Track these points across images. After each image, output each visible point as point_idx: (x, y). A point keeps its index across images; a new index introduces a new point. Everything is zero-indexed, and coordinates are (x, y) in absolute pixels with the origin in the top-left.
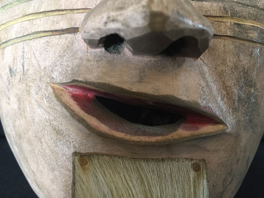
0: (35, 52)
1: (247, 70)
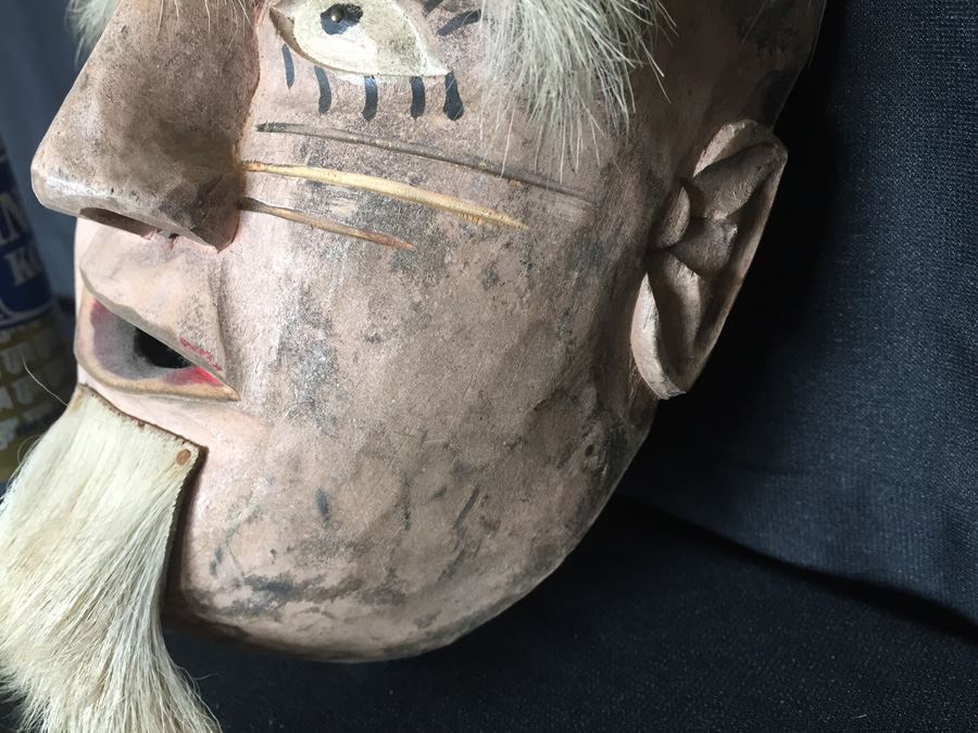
1: (309, 287)
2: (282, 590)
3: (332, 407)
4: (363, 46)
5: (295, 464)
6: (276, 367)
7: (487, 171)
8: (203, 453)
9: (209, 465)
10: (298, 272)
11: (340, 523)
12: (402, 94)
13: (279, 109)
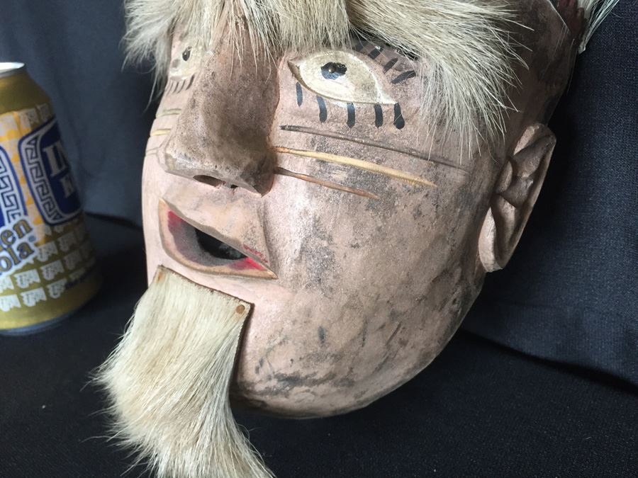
1: (319, 218)
2: (293, 380)
3: (330, 281)
4: (347, 87)
5: (309, 313)
6: (299, 261)
7: (417, 157)
8: (252, 306)
9: (255, 313)
10: (312, 210)
11: (329, 344)
12: (369, 113)
13: (294, 118)
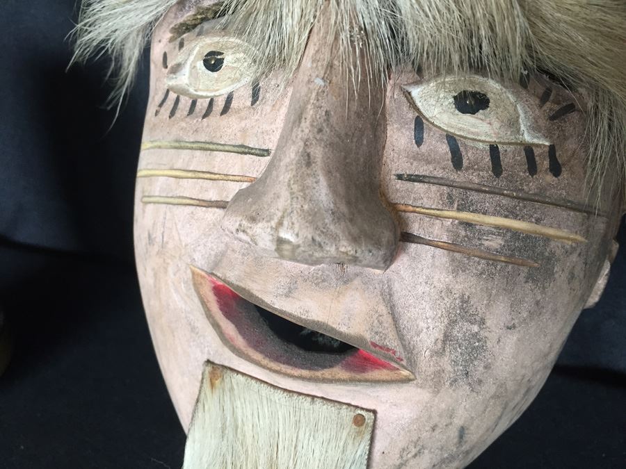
0: (177, 222)
1: (469, 297)
3: (479, 373)
4: (490, 124)
5: (451, 413)
7: (572, 209)
10: (458, 288)
11: (466, 442)
12: (519, 158)
13: (415, 164)
